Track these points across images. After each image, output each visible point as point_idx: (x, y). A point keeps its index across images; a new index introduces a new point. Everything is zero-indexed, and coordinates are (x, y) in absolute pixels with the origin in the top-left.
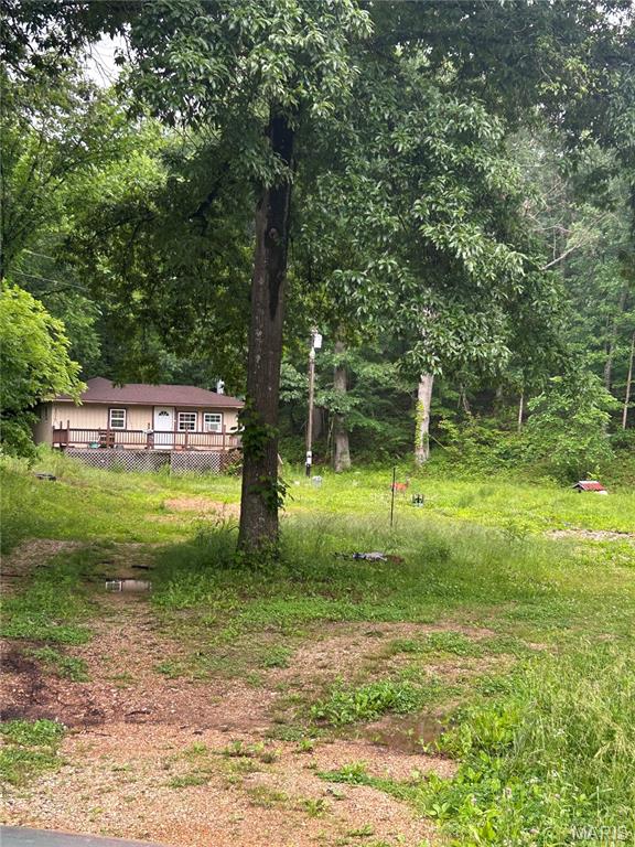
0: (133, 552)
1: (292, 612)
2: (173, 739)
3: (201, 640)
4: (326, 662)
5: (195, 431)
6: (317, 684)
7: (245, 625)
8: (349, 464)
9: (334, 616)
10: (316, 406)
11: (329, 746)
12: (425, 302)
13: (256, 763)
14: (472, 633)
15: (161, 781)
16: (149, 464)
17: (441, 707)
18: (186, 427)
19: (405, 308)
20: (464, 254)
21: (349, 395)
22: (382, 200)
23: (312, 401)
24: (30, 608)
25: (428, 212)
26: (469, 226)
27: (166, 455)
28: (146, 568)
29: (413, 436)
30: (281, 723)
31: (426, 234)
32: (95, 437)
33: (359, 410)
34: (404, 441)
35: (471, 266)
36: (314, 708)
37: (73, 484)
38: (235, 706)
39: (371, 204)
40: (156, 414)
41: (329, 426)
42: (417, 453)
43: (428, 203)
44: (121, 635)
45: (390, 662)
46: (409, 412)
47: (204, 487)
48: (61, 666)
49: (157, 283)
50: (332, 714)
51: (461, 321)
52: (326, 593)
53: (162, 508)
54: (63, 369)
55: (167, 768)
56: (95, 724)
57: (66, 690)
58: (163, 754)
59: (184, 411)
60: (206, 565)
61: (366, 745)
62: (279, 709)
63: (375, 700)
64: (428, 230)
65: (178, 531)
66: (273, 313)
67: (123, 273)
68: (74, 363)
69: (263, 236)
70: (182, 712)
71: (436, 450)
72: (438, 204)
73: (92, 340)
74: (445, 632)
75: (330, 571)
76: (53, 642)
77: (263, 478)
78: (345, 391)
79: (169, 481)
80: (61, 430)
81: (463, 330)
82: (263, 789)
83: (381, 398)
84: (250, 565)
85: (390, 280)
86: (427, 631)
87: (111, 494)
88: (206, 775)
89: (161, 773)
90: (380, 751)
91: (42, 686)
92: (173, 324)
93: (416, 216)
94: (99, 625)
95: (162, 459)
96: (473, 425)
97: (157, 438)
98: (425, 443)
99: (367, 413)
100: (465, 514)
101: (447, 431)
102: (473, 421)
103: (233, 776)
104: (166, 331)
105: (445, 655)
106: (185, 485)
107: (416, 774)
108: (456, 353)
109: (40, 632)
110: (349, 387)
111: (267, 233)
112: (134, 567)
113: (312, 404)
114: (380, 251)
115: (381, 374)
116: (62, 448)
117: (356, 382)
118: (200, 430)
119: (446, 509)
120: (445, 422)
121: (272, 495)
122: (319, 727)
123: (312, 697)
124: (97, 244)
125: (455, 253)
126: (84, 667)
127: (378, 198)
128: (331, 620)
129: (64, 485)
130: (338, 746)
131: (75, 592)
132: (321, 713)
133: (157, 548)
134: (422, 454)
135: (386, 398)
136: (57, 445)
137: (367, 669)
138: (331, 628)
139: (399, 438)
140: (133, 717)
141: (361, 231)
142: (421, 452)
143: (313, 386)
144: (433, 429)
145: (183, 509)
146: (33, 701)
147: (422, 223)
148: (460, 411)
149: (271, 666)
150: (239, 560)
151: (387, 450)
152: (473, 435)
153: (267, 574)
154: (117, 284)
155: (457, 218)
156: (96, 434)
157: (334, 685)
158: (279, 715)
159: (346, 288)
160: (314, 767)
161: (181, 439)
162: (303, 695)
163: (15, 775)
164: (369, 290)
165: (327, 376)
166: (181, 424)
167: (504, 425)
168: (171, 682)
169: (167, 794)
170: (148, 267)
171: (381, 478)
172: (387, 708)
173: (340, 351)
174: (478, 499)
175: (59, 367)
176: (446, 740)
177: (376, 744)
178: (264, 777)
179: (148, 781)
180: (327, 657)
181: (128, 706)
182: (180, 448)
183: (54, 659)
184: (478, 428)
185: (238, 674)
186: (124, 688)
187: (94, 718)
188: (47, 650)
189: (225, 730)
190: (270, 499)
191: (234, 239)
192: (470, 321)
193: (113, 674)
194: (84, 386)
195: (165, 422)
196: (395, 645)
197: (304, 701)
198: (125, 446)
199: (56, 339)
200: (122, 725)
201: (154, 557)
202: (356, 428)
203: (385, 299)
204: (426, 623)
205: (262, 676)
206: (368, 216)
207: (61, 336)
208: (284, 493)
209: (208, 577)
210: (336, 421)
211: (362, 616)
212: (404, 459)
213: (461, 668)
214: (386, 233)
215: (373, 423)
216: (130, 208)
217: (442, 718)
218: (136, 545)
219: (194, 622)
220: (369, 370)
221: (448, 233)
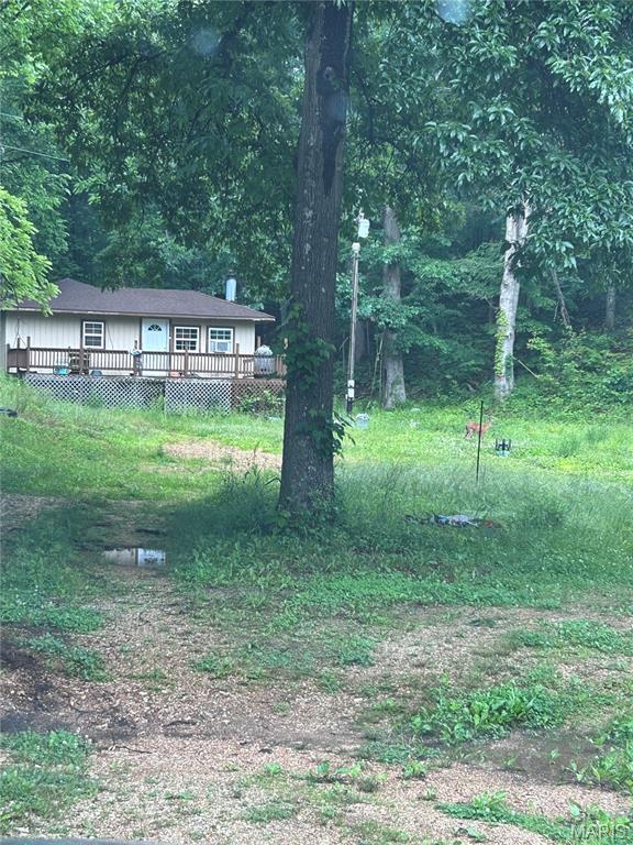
0: (132, 512)
1: (366, 592)
2: (234, 759)
3: (249, 628)
4: (424, 658)
5: (197, 351)
6: (416, 687)
7: (306, 608)
8: (403, 398)
9: (423, 598)
10: (360, 318)
11: (445, 771)
12: (553, 166)
13: (353, 791)
14: (617, 623)
15: (235, 812)
16: (137, 396)
17: (587, 721)
18: (185, 346)
19: (524, 175)
20: (611, 98)
21: (403, 303)
22: (492, 23)
23: (355, 311)
24: (16, 583)
25: (558, 39)
26: (614, 59)
27: (159, 384)
28: (157, 533)
29: (492, 360)
30: (375, 740)
31: (555, 70)
32: (63, 359)
33: (418, 324)
34: (479, 366)
35: (620, 115)
36: (418, 720)
37: (40, 421)
38: (308, 716)
39: (477, 29)
40: (145, 329)
41: (374, 347)
42: (497, 383)
43: (557, 25)
44: (141, 619)
45: (509, 660)
46: (485, 327)
47: (212, 427)
48: (69, 660)
49: (160, 145)
50: (442, 727)
51: (603, 192)
52: (407, 569)
53: (160, 454)
54: (28, 266)
55: (238, 796)
56: (125, 737)
57: (80, 692)
58: (226, 778)
59: (184, 326)
60: (238, 529)
61: (495, 770)
62: (368, 720)
63: (499, 710)
64: (558, 64)
65: (188, 485)
66: (328, 185)
67: (114, 133)
68: (41, 258)
69: (315, 77)
70: (238, 723)
71: (522, 379)
72: (572, 27)
73: (58, 228)
74: (579, 620)
75: (405, 539)
76: (55, 628)
77: (313, 413)
78: (398, 297)
79: (164, 420)
80: (19, 350)
81: (605, 204)
82: (373, 825)
83: (447, 307)
84: (296, 529)
85: (502, 135)
86: (555, 620)
87: (91, 436)
88: (291, 806)
89: (231, 802)
90: (516, 779)
91: (47, 687)
92: (180, 204)
93: (542, 45)
94: (109, 606)
95: (153, 389)
96: (575, 345)
97: (146, 361)
98: (508, 368)
99: (429, 329)
100: (568, 466)
101: (538, 353)
102: (574, 339)
103: (327, 807)
104: (173, 212)
105: (583, 652)
106: (186, 425)
107: (575, 811)
108: (596, 238)
109: (33, 615)
110: (404, 292)
111: (320, 73)
112: (139, 531)
113: (354, 315)
114: (491, 94)
115: (448, 274)
116: (20, 374)
117: (412, 286)
118: (203, 351)
119: (542, 459)
120: (537, 340)
121: (326, 436)
122: (429, 745)
123: (410, 704)
124: (80, 92)
125: (597, 97)
126: (100, 664)
127: (487, 21)
128: (420, 604)
129: (30, 423)
130: (457, 771)
131: (71, 563)
132: (428, 728)
133: (165, 507)
134: (504, 384)
135: (455, 307)
136: (14, 370)
137: (482, 668)
138: (422, 614)
139: (473, 362)
140: (173, 729)
141: (463, 67)
142: (503, 382)
143: (356, 290)
144: (520, 350)
145: (189, 457)
146: (37, 706)
147: (550, 55)
148: (557, 326)
149: (350, 663)
150: (282, 523)
151: (456, 378)
152: (575, 358)
153: (320, 541)
154: (105, 148)
155: (599, 47)
156: (65, 355)
157: (439, 690)
158: (372, 729)
159: (442, 148)
160: (432, 798)
161: (178, 363)
162: (400, 703)
163: (40, 802)
164: (475, 150)
165: (374, 276)
166: (178, 342)
167: (616, 345)
168: (218, 683)
169: (245, 831)
170: (147, 124)
171: (447, 417)
172: (517, 721)
173: (393, 242)
174: (584, 445)
175: (22, 263)
176: (608, 765)
177: (507, 769)
178: (367, 810)
179: (216, 812)
180: (424, 652)
181: (165, 714)
182: (177, 374)
183: (59, 651)
184: (581, 349)
185: (307, 674)
186: (157, 690)
187: (122, 731)
188: (47, 639)
189: (302, 748)
190: (323, 441)
191: (269, 84)
192: (615, 192)
193: (139, 670)
194: (55, 289)
195: (157, 340)
196: (514, 637)
197: (400, 710)
198: (104, 372)
199: (17, 225)
200: (161, 739)
201: (162, 519)
202: (414, 348)
203: (496, 161)
204: (549, 608)
205: (338, 676)
206: (473, 45)
207: (23, 221)
208: (341, 433)
209: (244, 546)
210: (386, 339)
211: (462, 599)
212: (479, 392)
213: (609, 669)
214: (500, 68)
215: (438, 342)
216: (126, 41)
217: (593, 735)
218: (135, 503)
219: (237, 604)
220: (432, 269)
221: (586, 68)
